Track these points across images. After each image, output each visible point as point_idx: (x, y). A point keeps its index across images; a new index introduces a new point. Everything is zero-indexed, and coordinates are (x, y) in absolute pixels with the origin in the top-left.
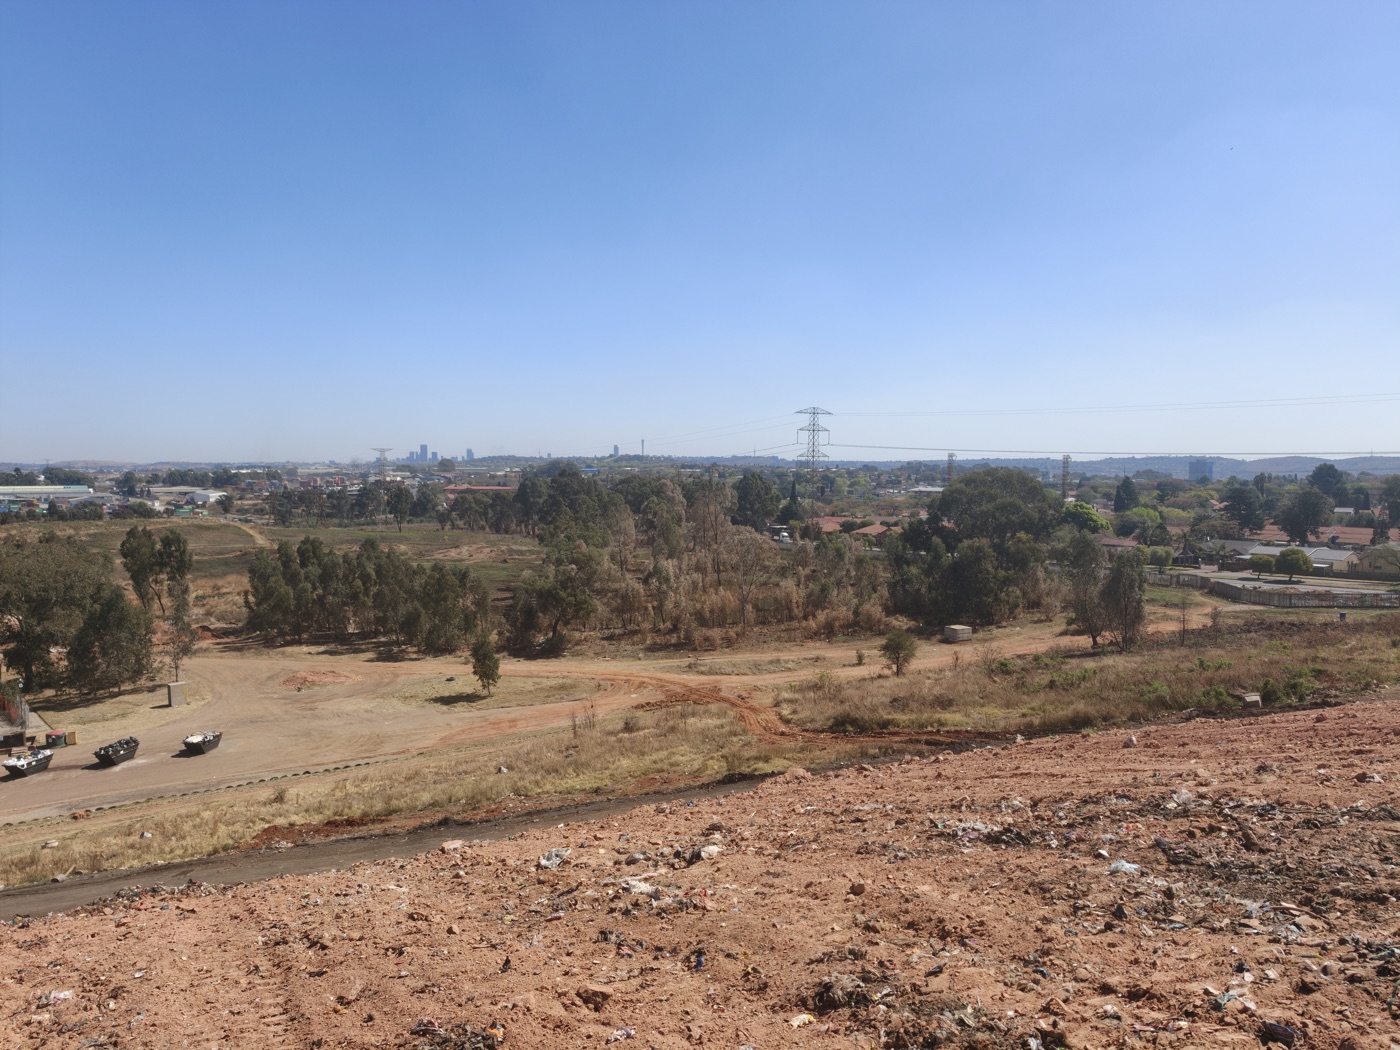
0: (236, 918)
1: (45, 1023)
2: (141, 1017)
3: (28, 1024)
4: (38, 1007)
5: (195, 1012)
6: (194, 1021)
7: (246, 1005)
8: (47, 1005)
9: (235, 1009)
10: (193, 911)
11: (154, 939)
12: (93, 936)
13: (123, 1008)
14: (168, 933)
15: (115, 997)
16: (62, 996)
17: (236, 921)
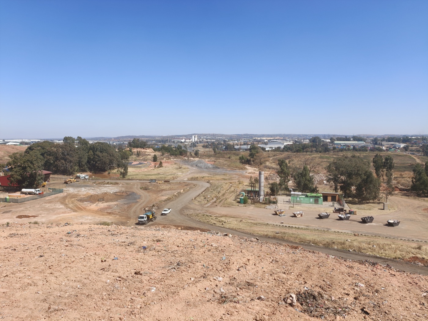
0: (411, 283)
1: (358, 291)
2: (386, 302)
3: (354, 289)
4: (355, 285)
5: (403, 308)
6: (403, 311)
7: (421, 315)
8: (357, 286)
9: (418, 314)
10: (395, 275)
11: (384, 279)
12: (365, 271)
13: (380, 297)
14: (389, 279)
15: (377, 292)
16: (361, 285)
17: (411, 284)
